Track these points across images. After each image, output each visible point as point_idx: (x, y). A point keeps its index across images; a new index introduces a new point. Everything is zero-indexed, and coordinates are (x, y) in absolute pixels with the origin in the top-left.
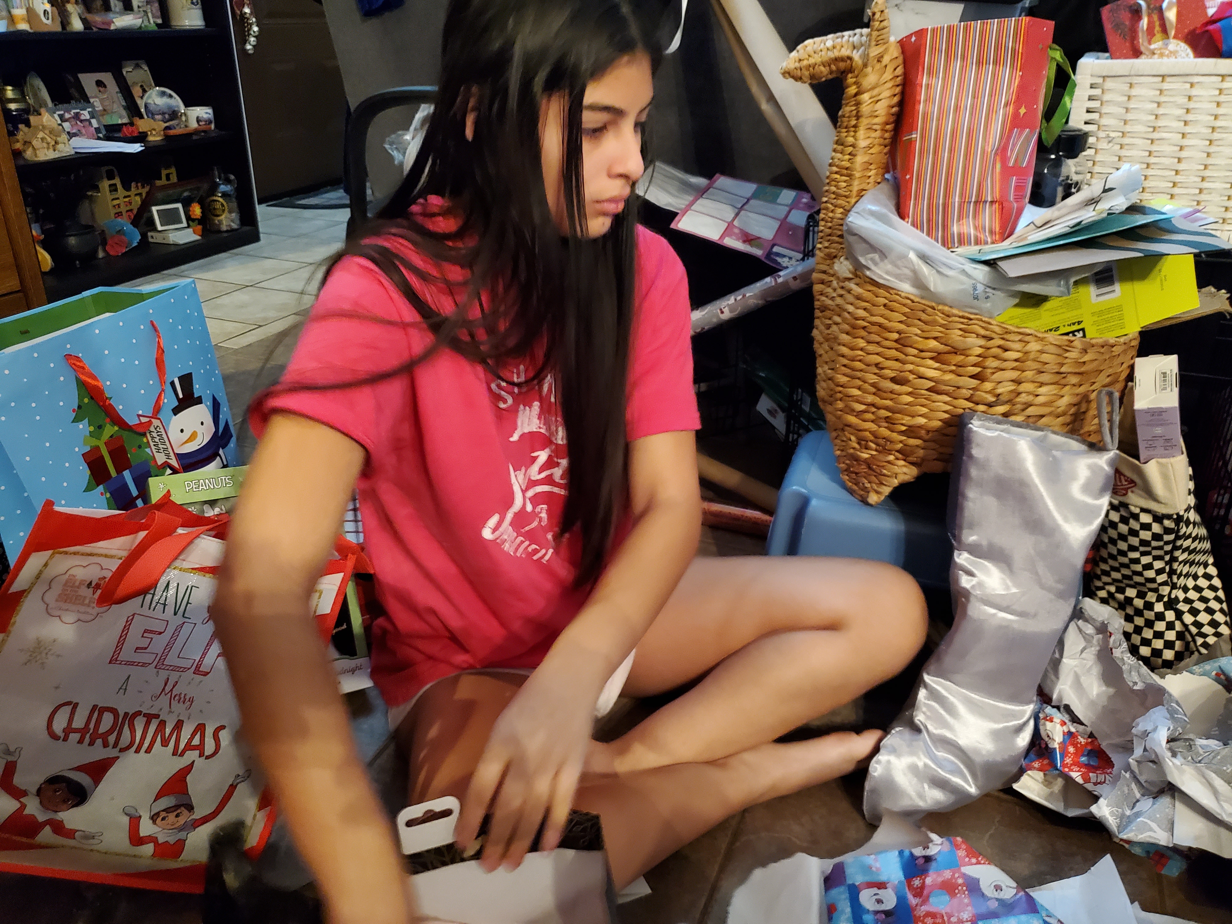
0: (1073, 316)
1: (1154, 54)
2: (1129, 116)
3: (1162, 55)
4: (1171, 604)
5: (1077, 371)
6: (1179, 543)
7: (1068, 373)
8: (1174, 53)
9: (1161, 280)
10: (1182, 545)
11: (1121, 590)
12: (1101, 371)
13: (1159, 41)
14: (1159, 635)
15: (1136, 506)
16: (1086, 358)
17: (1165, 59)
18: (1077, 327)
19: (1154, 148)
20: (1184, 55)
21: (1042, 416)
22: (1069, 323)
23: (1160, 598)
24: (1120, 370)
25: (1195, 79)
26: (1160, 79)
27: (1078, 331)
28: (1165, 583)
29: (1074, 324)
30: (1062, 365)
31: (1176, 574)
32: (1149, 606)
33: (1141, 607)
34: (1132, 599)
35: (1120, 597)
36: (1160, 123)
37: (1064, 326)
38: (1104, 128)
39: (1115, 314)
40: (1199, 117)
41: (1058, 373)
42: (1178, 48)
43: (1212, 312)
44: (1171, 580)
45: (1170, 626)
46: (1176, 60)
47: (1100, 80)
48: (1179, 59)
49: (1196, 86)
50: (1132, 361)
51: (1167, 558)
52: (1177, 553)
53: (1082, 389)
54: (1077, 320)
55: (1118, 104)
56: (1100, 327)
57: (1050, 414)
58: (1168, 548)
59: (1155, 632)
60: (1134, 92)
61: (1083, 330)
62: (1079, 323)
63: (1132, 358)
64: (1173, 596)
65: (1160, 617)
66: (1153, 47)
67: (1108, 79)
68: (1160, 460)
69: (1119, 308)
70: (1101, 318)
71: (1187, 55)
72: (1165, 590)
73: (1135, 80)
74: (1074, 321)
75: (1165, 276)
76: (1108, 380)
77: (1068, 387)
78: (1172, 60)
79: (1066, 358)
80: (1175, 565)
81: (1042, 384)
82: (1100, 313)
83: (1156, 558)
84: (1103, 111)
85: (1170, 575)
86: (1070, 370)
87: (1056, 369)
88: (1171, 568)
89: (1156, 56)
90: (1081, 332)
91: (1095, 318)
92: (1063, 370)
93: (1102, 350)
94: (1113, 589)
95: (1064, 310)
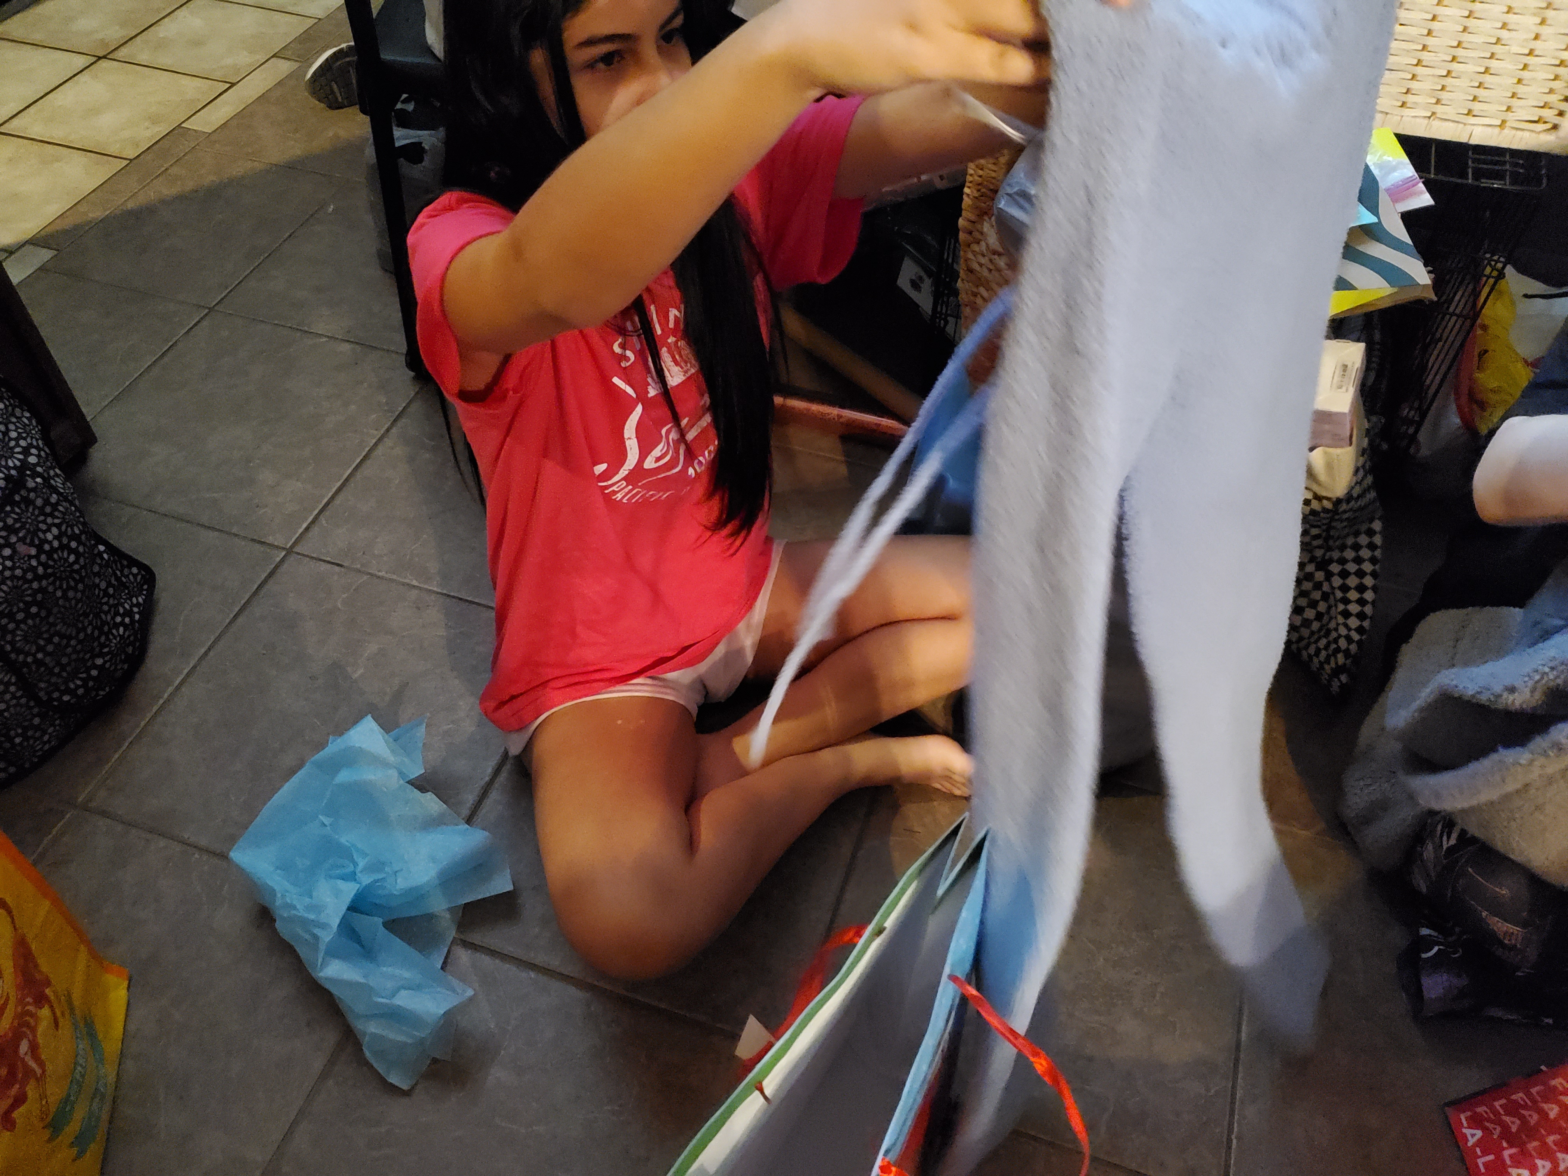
64: (1327, 558)
85: (1326, 540)
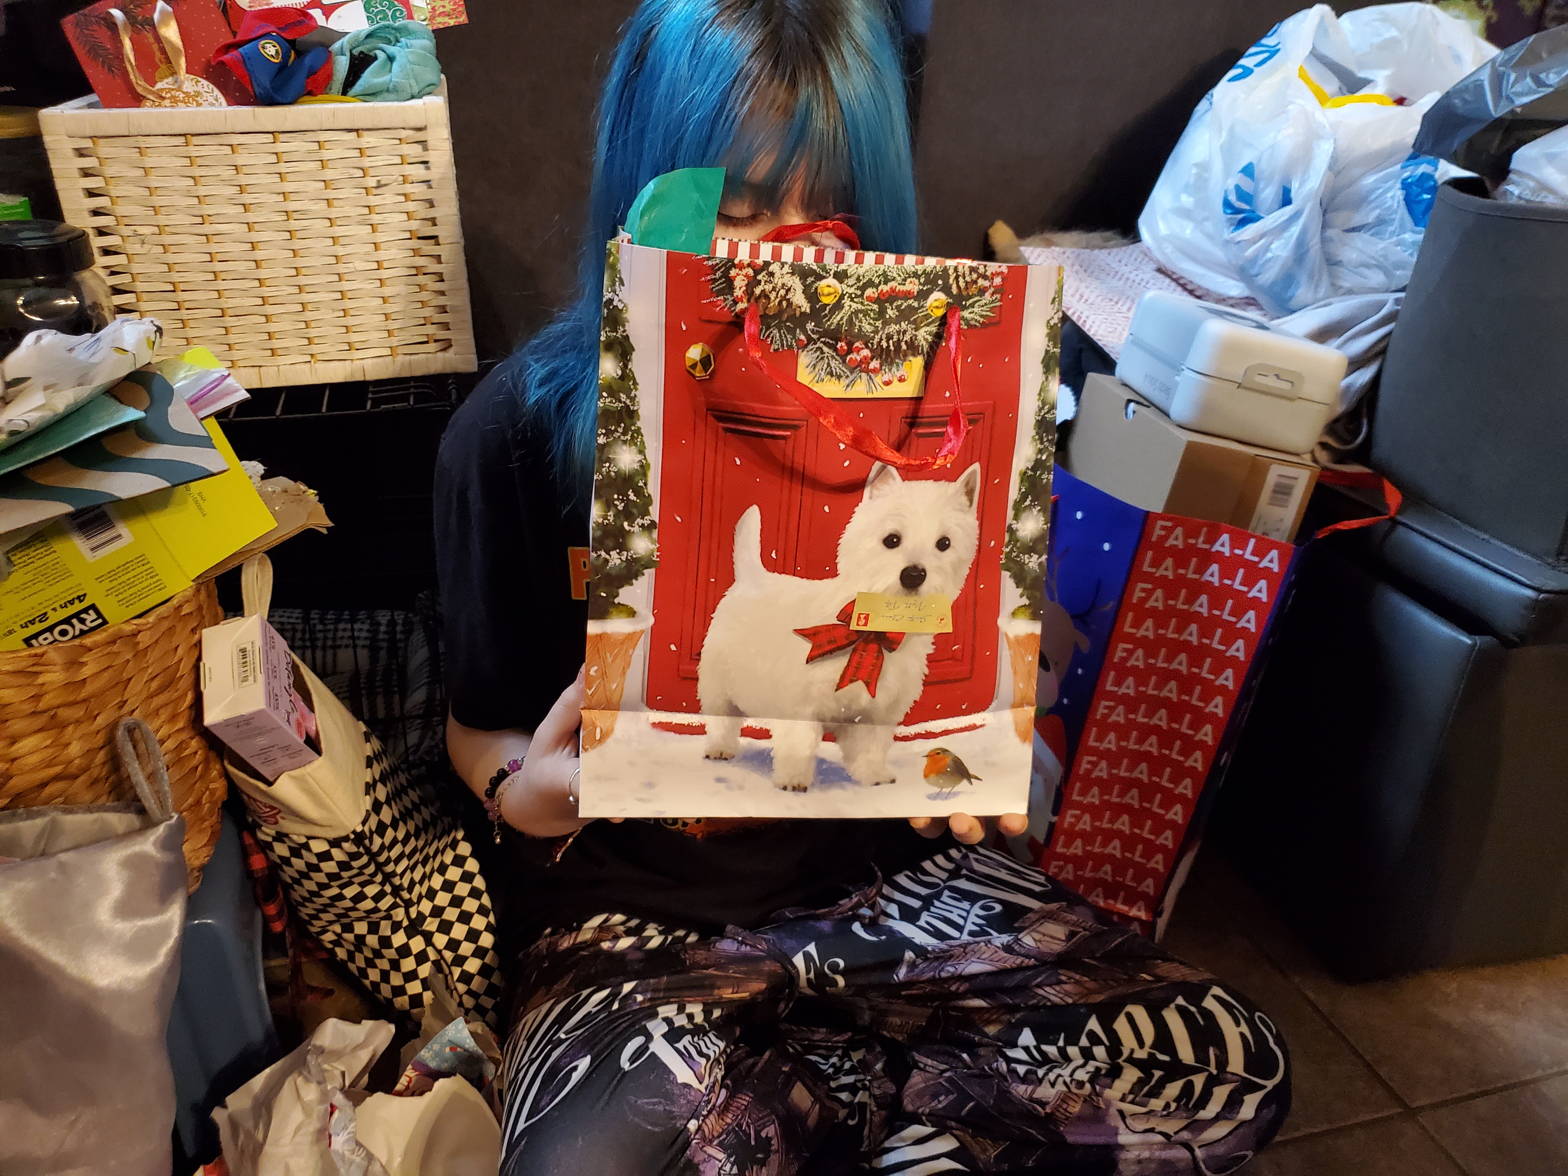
0: (63, 590)
1: (163, 98)
2: (157, 201)
3: (175, 101)
4: (414, 928)
5: (71, 698)
6: (382, 859)
7: (58, 707)
8: (193, 98)
9: (196, 502)
10: (389, 858)
11: (349, 928)
12: (130, 679)
13: (167, 77)
14: (411, 976)
15: (298, 835)
16: (86, 672)
17: (181, 109)
18: (78, 607)
19: (214, 248)
20: (211, 99)
21: (43, 785)
22: (62, 602)
23: (396, 927)
24: (176, 659)
25: (236, 140)
26: (182, 139)
27: (85, 611)
28: (394, 906)
29: (71, 602)
30: (37, 697)
31: (403, 890)
32: (385, 942)
33: (377, 946)
34: (364, 936)
35: (350, 937)
36: (206, 210)
37: (54, 609)
38: (126, 221)
39: (138, 571)
40: (262, 198)
41: (34, 713)
42: (199, 88)
43: (296, 532)
44: (402, 899)
45: (421, 958)
46: (200, 109)
47: (88, 143)
48: (205, 108)
49: (240, 149)
50: (197, 637)
51: (379, 878)
52: (390, 868)
53: (101, 721)
54: (75, 596)
55: (133, 181)
56: (121, 597)
57: (56, 778)
58: (372, 868)
59: (404, 975)
60: (150, 161)
61: (93, 607)
62: (81, 598)
63: (194, 631)
64: (413, 915)
65: (404, 951)
66: (159, 86)
67: (101, 142)
68: (292, 773)
69: (142, 560)
70: (115, 583)
71: (217, 100)
72: (399, 914)
73: (143, 142)
74: (70, 598)
75: (200, 494)
76: (154, 685)
77: (70, 729)
78: (193, 109)
79: (43, 684)
80: (397, 881)
81: (14, 740)
82: (112, 574)
83: (363, 884)
84: (114, 193)
85: (396, 891)
86: (58, 701)
87: (28, 708)
88: (392, 884)
89: (167, 102)
90: (91, 612)
91: (107, 584)
92: (42, 705)
93: (115, 648)
94: (338, 928)
95: (40, 586)
